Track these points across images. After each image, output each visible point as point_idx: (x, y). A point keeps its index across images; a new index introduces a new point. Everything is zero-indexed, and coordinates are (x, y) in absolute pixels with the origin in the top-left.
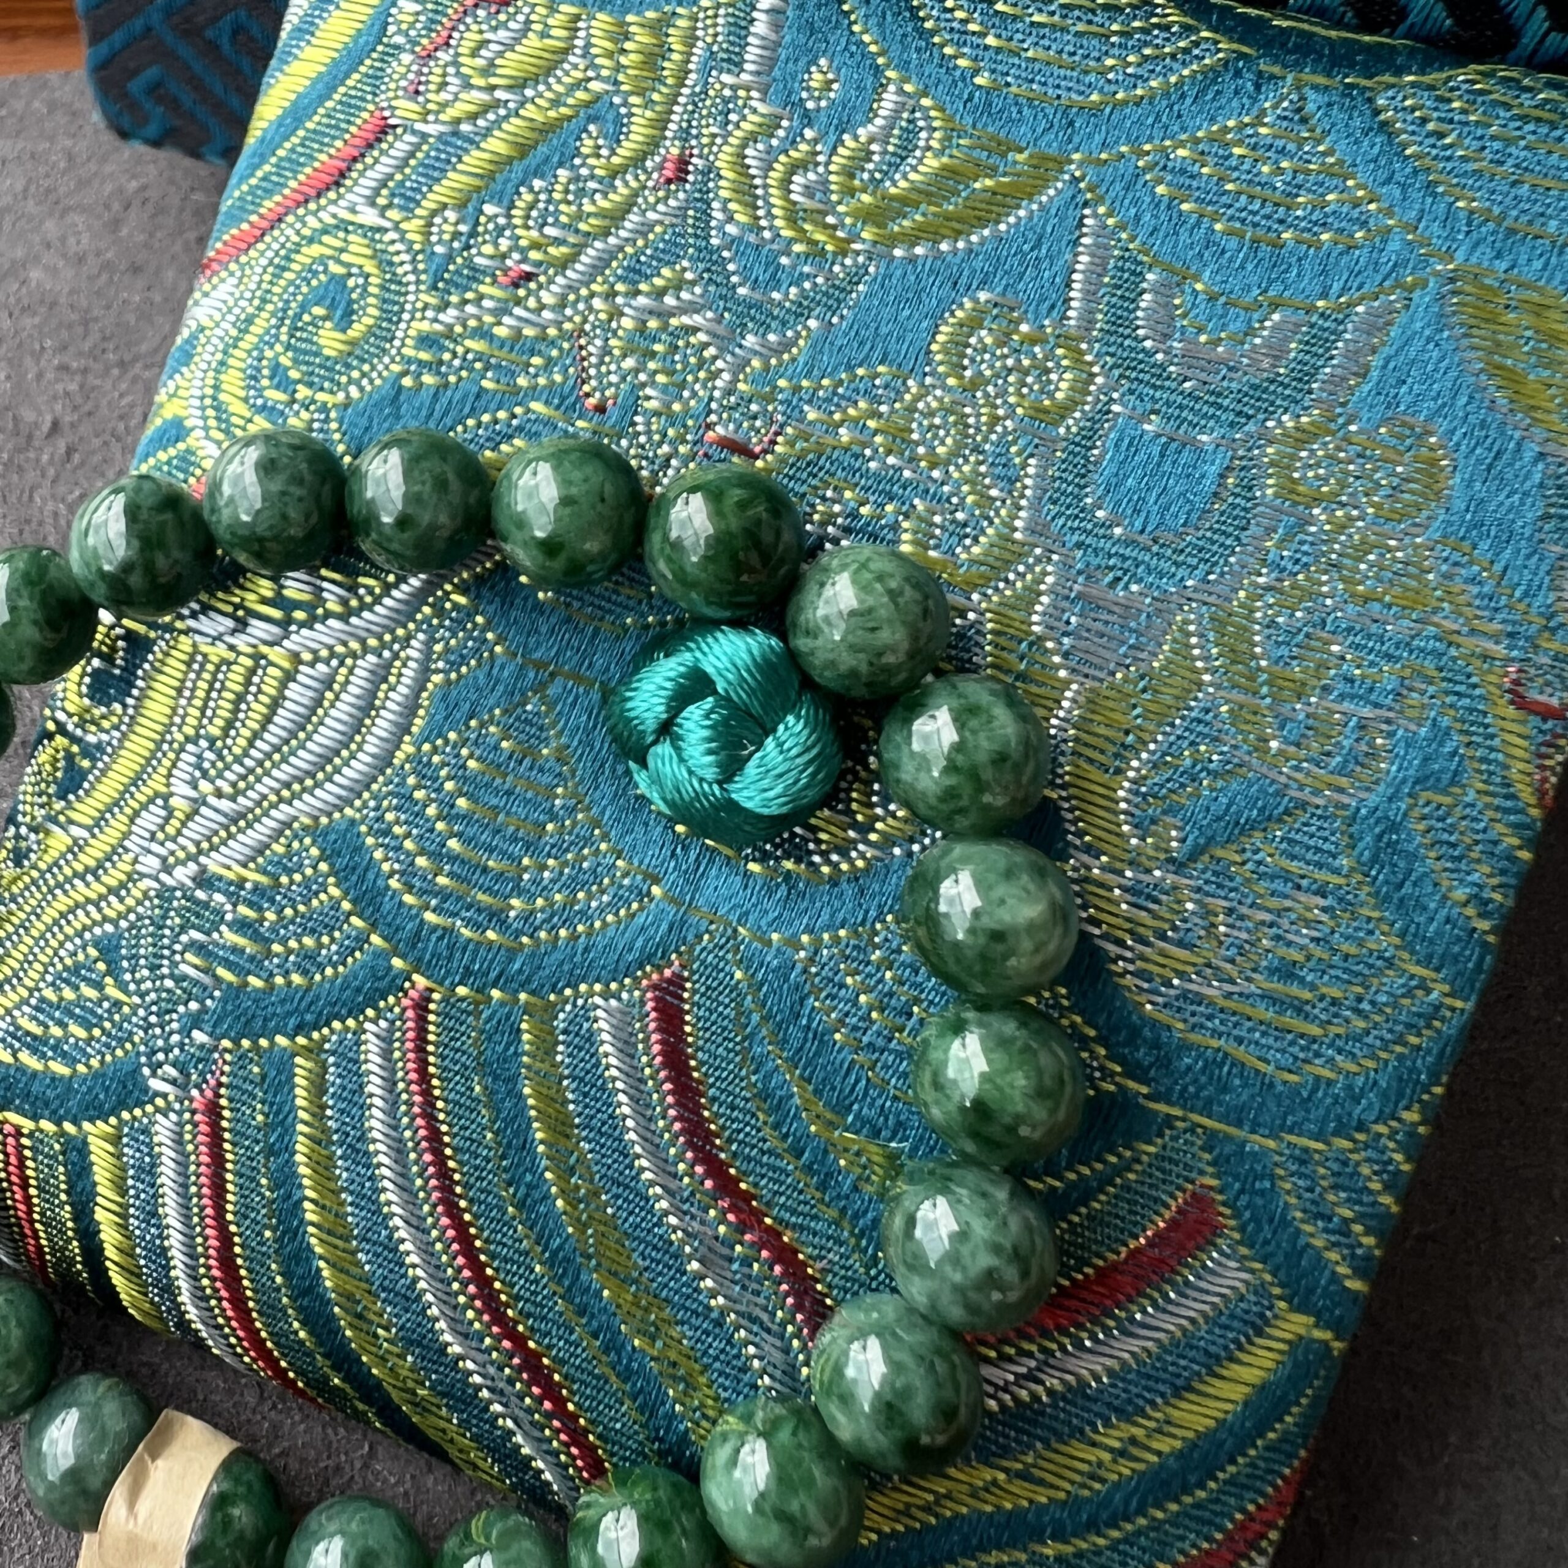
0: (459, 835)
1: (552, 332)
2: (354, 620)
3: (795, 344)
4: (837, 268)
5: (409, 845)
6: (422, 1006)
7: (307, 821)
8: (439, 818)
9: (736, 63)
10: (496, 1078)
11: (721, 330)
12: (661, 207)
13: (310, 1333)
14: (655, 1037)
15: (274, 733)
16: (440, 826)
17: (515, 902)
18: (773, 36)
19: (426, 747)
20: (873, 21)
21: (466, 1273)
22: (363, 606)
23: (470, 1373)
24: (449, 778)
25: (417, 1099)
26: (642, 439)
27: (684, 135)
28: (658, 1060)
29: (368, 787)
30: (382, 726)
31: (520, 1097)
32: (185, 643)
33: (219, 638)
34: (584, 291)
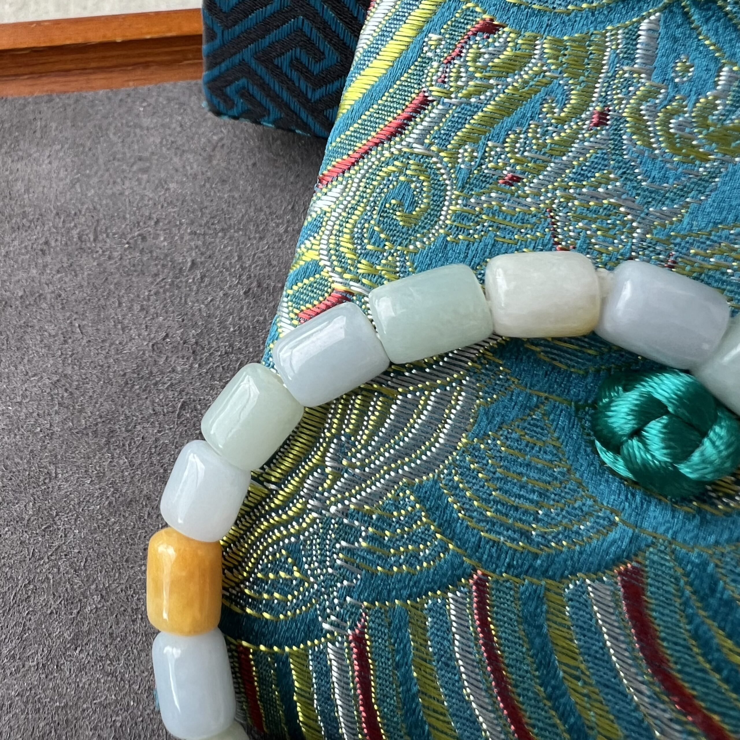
1: (533, 209)
2: (428, 370)
3: (679, 212)
8: (487, 479)
9: (632, 59)
10: (530, 625)
11: (634, 206)
12: (593, 139)
14: (625, 603)
15: (385, 433)
16: (487, 484)
18: (652, 44)
19: (476, 440)
22: (433, 362)
24: (492, 457)
25: (482, 636)
27: (604, 99)
28: (628, 616)
29: (443, 462)
34: (550, 187)
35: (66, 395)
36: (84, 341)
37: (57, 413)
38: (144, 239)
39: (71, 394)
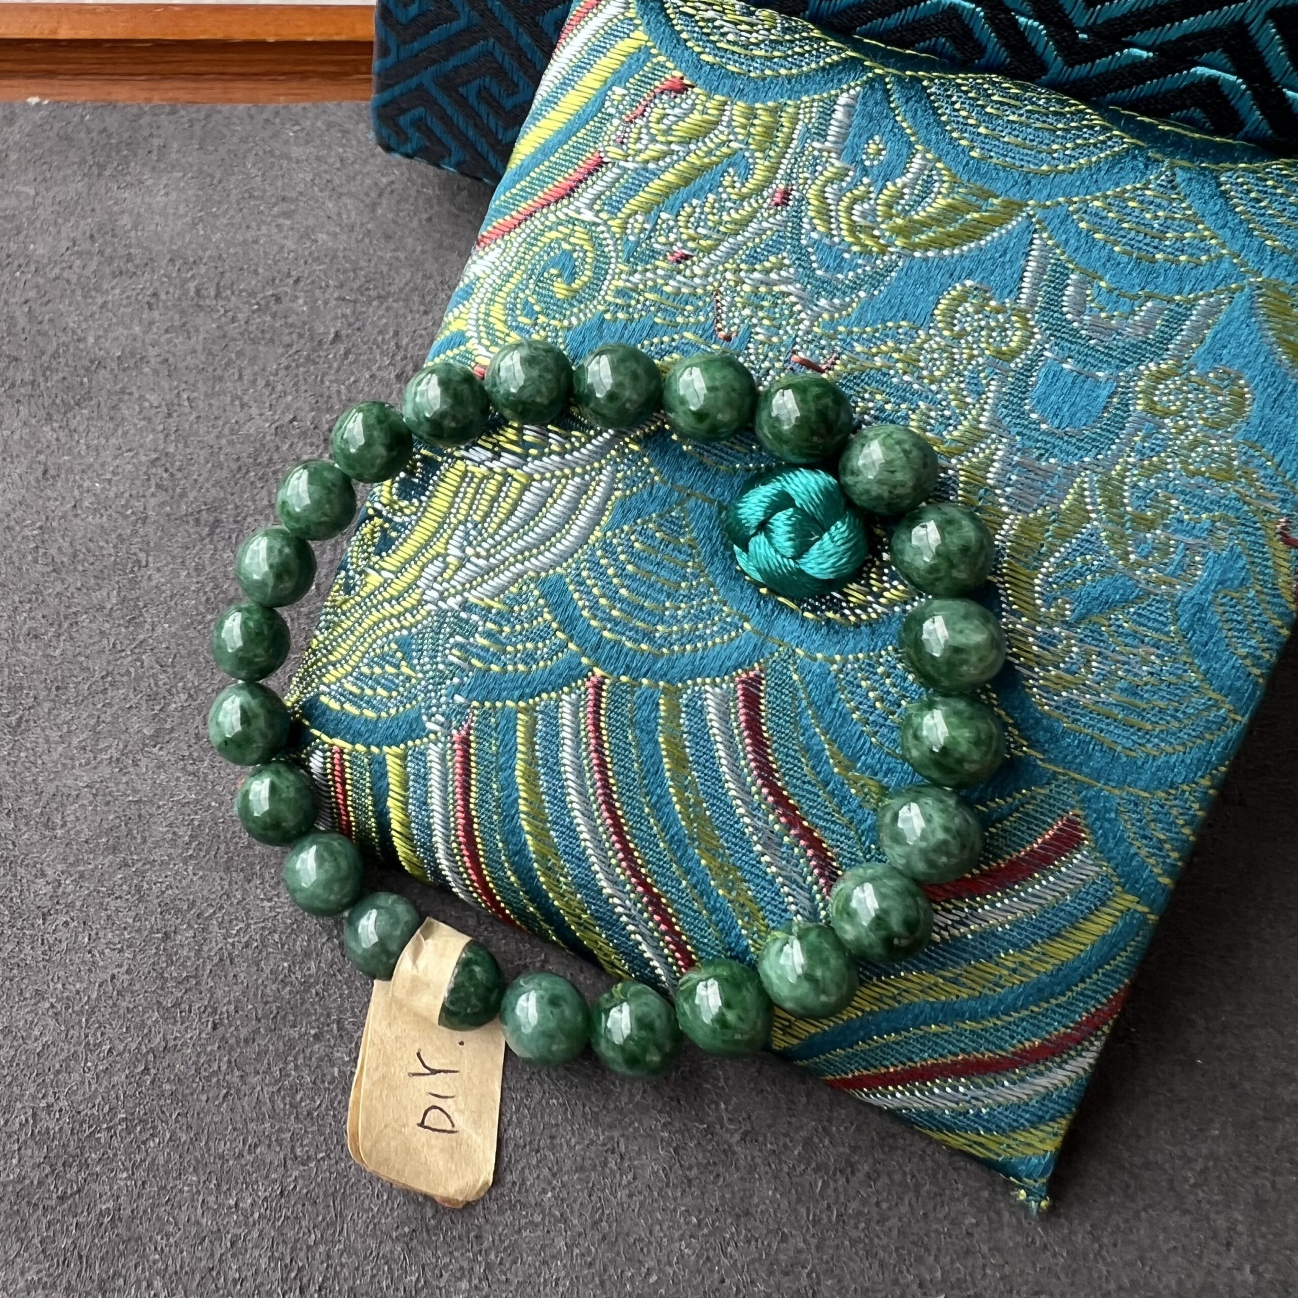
0: (627, 587)
1: (700, 291)
2: (567, 456)
3: (849, 305)
4: (878, 262)
5: (595, 591)
6: (598, 687)
7: (531, 574)
8: (615, 576)
9: (823, 136)
10: (642, 731)
11: (804, 295)
12: (771, 220)
13: (519, 878)
14: (742, 711)
15: (514, 521)
16: (615, 581)
17: (659, 627)
18: (846, 121)
19: (609, 534)
20: (909, 115)
21: (618, 846)
22: (574, 449)
23: (616, 906)
24: (622, 552)
25: (593, 741)
26: (753, 358)
27: (789, 177)
28: (743, 725)
29: (572, 556)
30: (582, 520)
31: (657, 743)
32: (460, 465)
33: (481, 463)
34: (721, 268)
35: (165, 475)
36: (192, 418)
37: (153, 495)
38: (278, 300)
39: (172, 475)
